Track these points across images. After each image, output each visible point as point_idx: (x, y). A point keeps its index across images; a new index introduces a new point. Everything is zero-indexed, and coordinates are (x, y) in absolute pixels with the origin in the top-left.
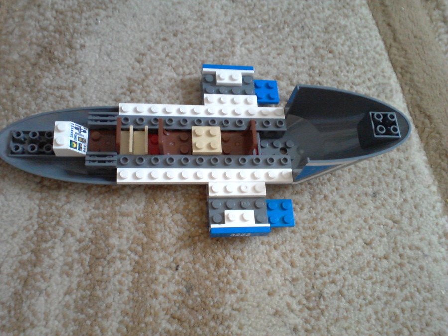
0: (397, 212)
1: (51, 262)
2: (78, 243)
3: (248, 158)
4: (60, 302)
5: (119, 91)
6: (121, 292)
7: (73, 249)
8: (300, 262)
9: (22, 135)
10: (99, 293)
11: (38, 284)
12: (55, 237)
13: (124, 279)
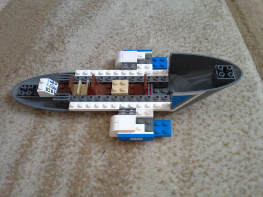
0: (246, 126)
1: (37, 146)
2: (52, 137)
3: (143, 97)
4: (38, 167)
5: (85, 62)
6: (71, 163)
7: (49, 140)
8: (180, 153)
9: (25, 87)
10: (58, 163)
11: (28, 156)
12: (41, 133)
13: (74, 157)
